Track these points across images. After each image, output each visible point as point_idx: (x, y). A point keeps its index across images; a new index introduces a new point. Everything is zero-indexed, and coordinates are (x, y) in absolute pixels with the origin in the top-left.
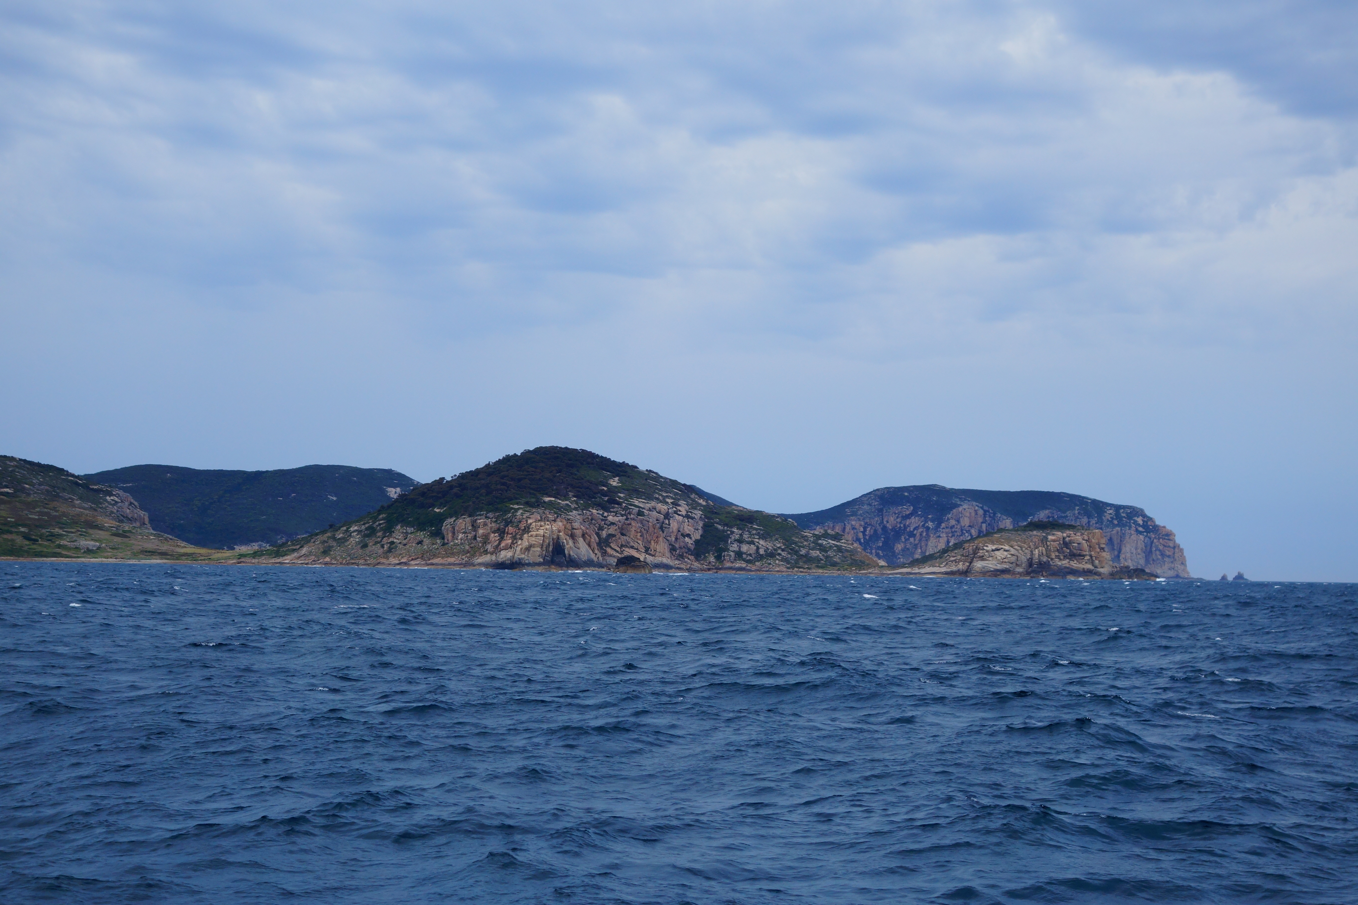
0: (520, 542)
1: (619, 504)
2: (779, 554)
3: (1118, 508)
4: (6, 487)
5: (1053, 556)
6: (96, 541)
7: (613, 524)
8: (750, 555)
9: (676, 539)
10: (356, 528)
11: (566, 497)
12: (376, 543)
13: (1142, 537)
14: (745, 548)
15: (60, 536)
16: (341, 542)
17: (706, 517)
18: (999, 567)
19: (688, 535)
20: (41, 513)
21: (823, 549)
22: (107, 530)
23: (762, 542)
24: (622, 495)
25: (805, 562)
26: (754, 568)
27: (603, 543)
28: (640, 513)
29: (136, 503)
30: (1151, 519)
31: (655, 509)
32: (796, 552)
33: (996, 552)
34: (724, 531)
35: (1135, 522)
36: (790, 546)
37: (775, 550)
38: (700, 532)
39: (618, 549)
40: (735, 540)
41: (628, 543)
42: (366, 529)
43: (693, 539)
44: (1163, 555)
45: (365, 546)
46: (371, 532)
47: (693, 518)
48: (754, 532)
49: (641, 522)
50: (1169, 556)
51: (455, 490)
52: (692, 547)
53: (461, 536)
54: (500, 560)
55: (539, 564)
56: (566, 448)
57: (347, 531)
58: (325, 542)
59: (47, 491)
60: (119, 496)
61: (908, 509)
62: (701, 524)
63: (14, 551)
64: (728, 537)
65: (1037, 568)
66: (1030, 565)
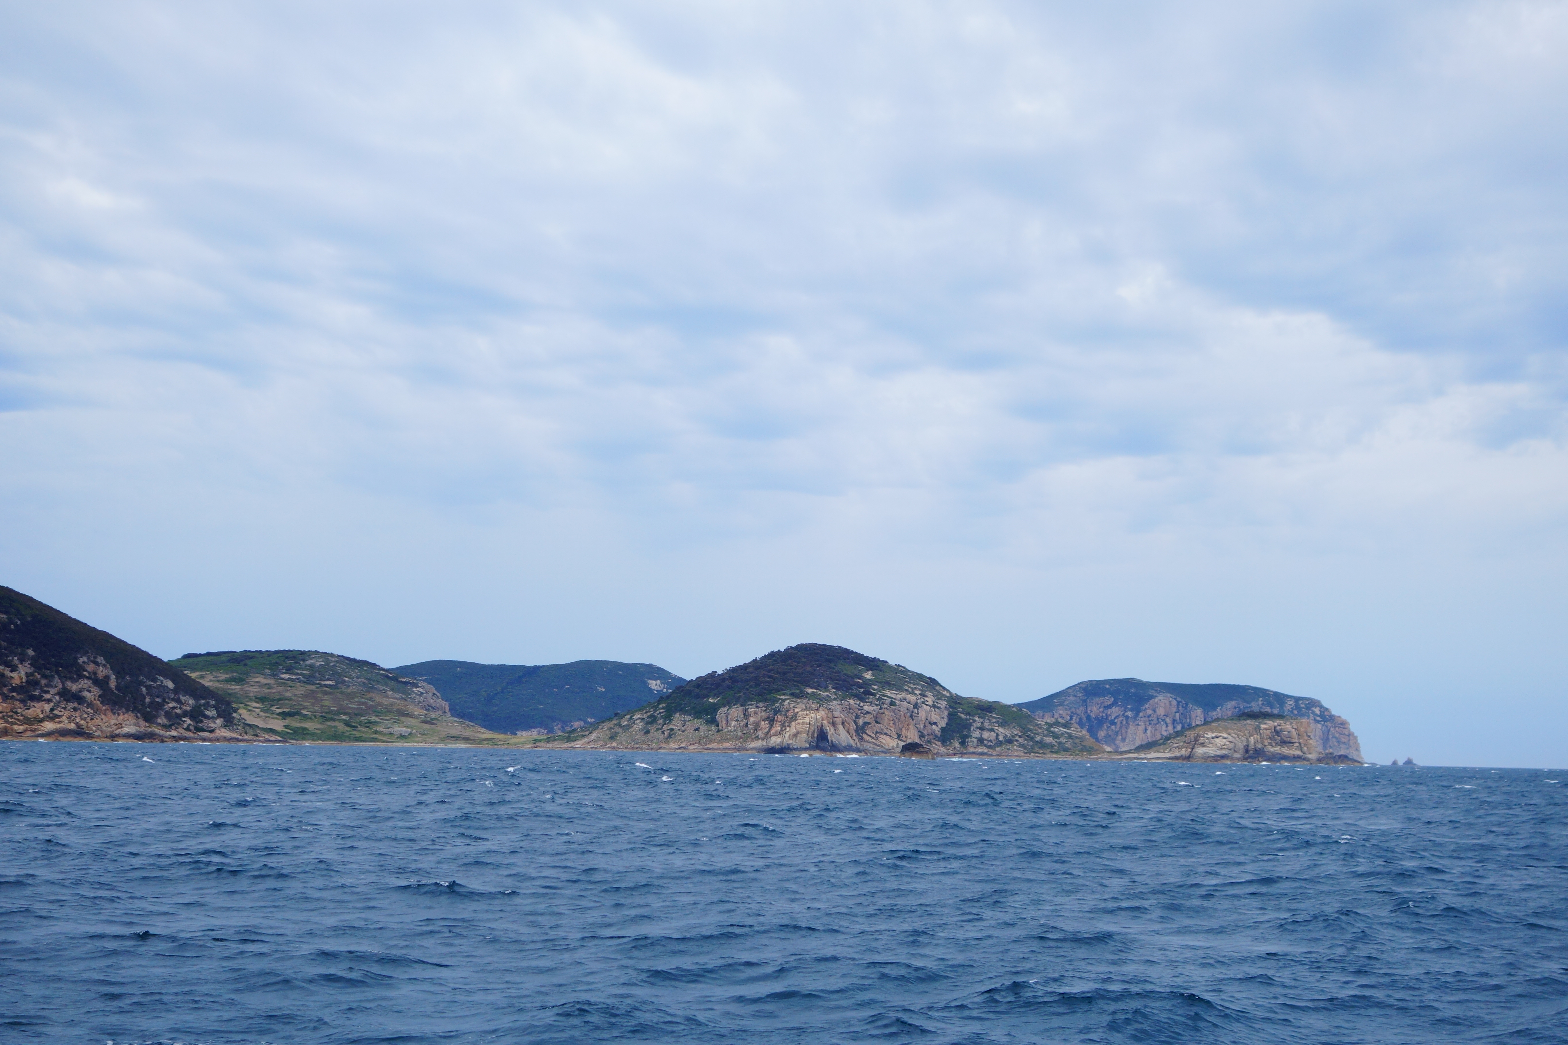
0: (788, 729)
1: (873, 695)
2: (1017, 741)
3: (1297, 699)
4: (329, 680)
5: (1266, 743)
6: (408, 727)
7: (868, 713)
8: (991, 741)
9: (925, 726)
10: (639, 716)
11: (826, 689)
12: (658, 729)
13: (1319, 726)
14: (986, 735)
15: (376, 723)
16: (627, 728)
17: (951, 707)
18: (1219, 753)
19: (935, 723)
20: (359, 703)
21: (1055, 736)
22: (417, 718)
23: (1001, 730)
24: (875, 687)
25: (1040, 748)
26: (994, 753)
27: (860, 730)
28: (892, 704)
29: (438, 694)
30: (1327, 709)
31: (905, 699)
32: (1032, 739)
33: (1216, 739)
34: (967, 720)
35: (1313, 712)
36: (1026, 733)
37: (1013, 736)
38: (946, 720)
39: (873, 735)
40: (977, 728)
41: (882, 730)
42: (648, 717)
43: (940, 727)
44: (1339, 742)
45: (648, 732)
46: (653, 720)
47: (939, 708)
48: (994, 720)
49: (894, 711)
50: (1344, 743)
51: (727, 682)
52: (939, 734)
53: (734, 723)
54: (771, 745)
55: (805, 749)
56: (824, 645)
57: (631, 718)
58: (611, 728)
59: (363, 683)
60: (423, 687)
61: (1109, 700)
62: (946, 713)
63: (337, 737)
64: (971, 725)
65: (1253, 754)
66: (1247, 751)
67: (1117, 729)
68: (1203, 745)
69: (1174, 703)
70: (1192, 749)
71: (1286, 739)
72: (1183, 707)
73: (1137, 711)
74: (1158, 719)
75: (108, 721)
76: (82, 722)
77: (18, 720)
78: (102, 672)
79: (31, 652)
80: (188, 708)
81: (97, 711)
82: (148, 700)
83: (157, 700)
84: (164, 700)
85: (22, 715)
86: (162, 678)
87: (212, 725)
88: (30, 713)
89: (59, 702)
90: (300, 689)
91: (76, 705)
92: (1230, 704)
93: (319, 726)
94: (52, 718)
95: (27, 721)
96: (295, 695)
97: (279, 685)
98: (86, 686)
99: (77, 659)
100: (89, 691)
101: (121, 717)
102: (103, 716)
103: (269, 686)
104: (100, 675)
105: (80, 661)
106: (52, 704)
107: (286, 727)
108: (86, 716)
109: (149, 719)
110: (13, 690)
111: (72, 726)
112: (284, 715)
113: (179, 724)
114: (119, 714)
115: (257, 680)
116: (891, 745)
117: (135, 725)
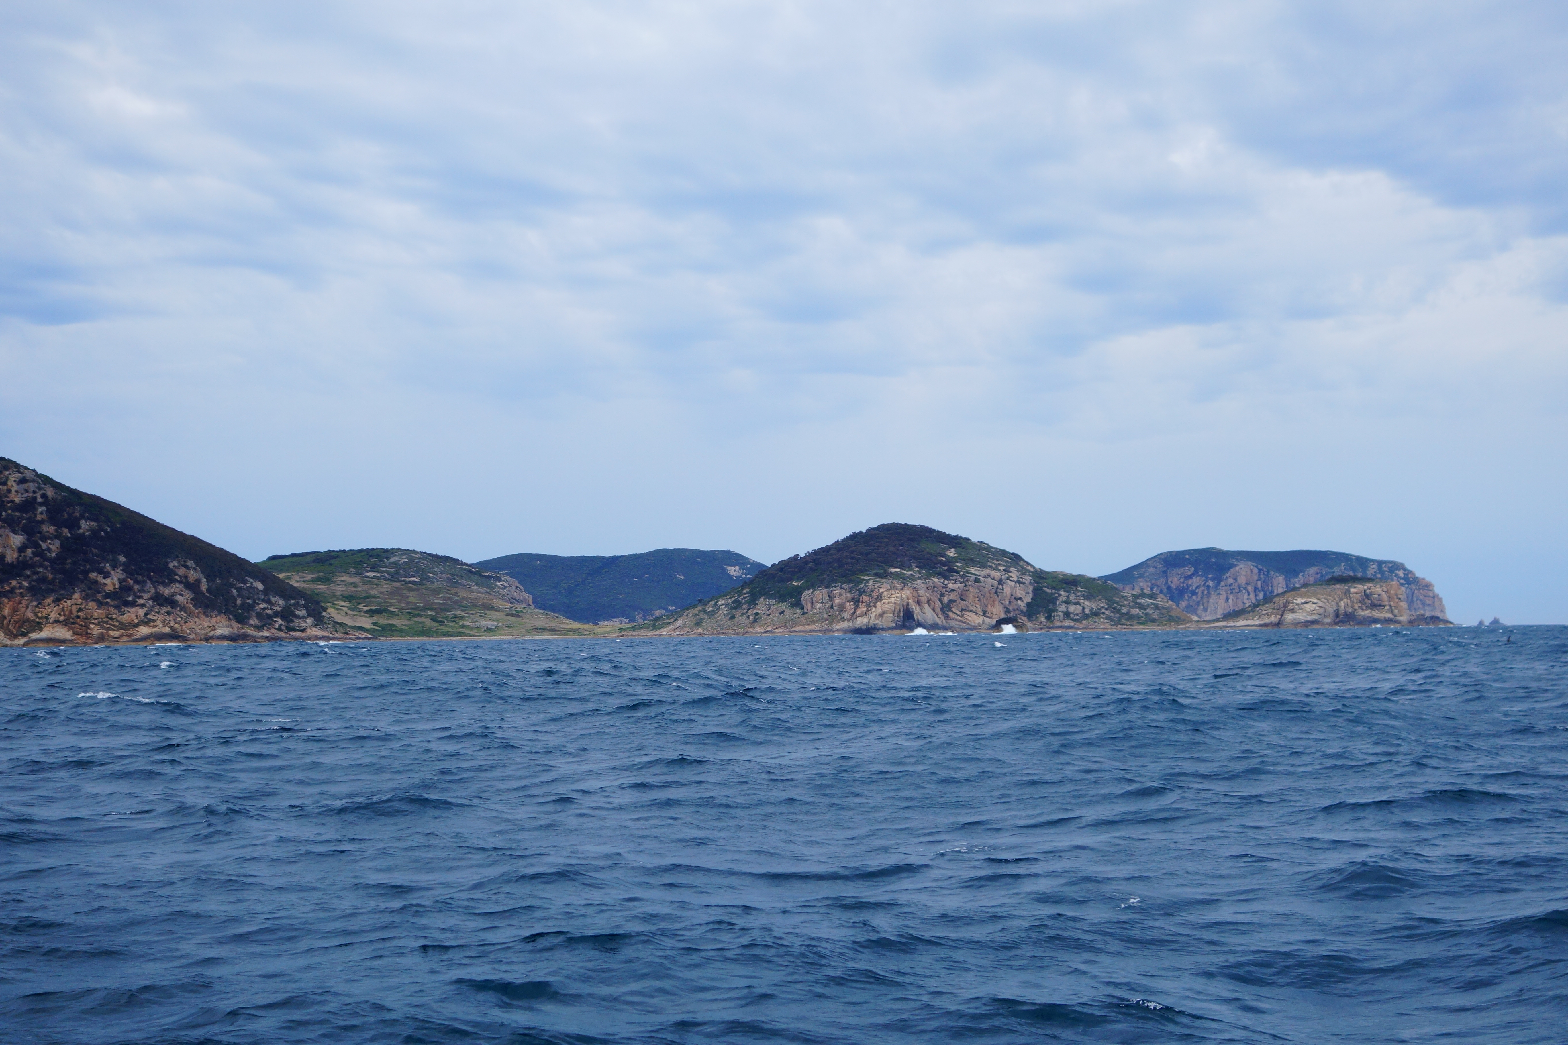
0: (874, 609)
1: (957, 572)
2: (1103, 613)
3: (1380, 563)
4: (413, 576)
6: (494, 621)
7: (953, 590)
8: (1077, 615)
9: (1010, 602)
10: (723, 602)
11: (909, 568)
12: (743, 614)
14: (1072, 608)
15: (462, 618)
16: (711, 614)
17: (1035, 582)
19: (1020, 599)
20: (444, 598)
21: (1142, 607)
22: (502, 611)
23: (1087, 603)
24: (959, 565)
25: (1127, 620)
26: (1081, 626)
27: (946, 608)
28: (977, 580)
29: (521, 587)
30: (1411, 572)
31: (990, 576)
32: (1118, 611)
33: (1306, 605)
34: (1052, 594)
35: (1397, 575)
36: (1112, 605)
37: (1099, 609)
38: (1031, 595)
39: (959, 613)
40: (1063, 602)
41: (968, 607)
42: (733, 602)
43: (1025, 602)
44: (1424, 604)
45: (733, 617)
46: (737, 605)
47: (1023, 583)
48: (1079, 594)
49: (978, 588)
50: (1429, 605)
51: (810, 565)
52: (1025, 609)
53: (819, 606)
54: (857, 626)
55: (892, 629)
56: (906, 524)
57: (715, 604)
58: (696, 615)
59: (448, 578)
60: (506, 581)
62: (1031, 588)
63: (425, 632)
64: (1056, 599)
66: (1337, 615)
67: (1199, 599)
68: (1292, 611)
69: (1256, 571)
70: (1282, 615)
71: (1376, 602)
72: (1264, 574)
73: (1218, 580)
74: (1239, 588)
75: (202, 624)
76: (177, 626)
77: (114, 626)
78: (193, 575)
79: (122, 558)
80: (279, 609)
81: (190, 614)
82: (239, 602)
83: (248, 601)
84: (255, 602)
85: (117, 621)
86: (251, 580)
87: (303, 624)
88: (125, 618)
89: (153, 607)
90: (386, 587)
91: (169, 609)
92: (1312, 570)
93: (406, 622)
94: (147, 622)
95: (122, 626)
96: (382, 593)
97: (365, 583)
98: (177, 590)
99: (167, 563)
100: (182, 595)
101: (214, 619)
102: (196, 619)
103: (355, 585)
104: (191, 579)
105: (171, 565)
106: (146, 609)
107: (374, 624)
108: (179, 619)
109: (241, 620)
110: (107, 596)
111: (167, 630)
112: (371, 613)
113: (270, 624)
114: (212, 617)
115: (343, 579)
116: (977, 622)
117: (228, 627)
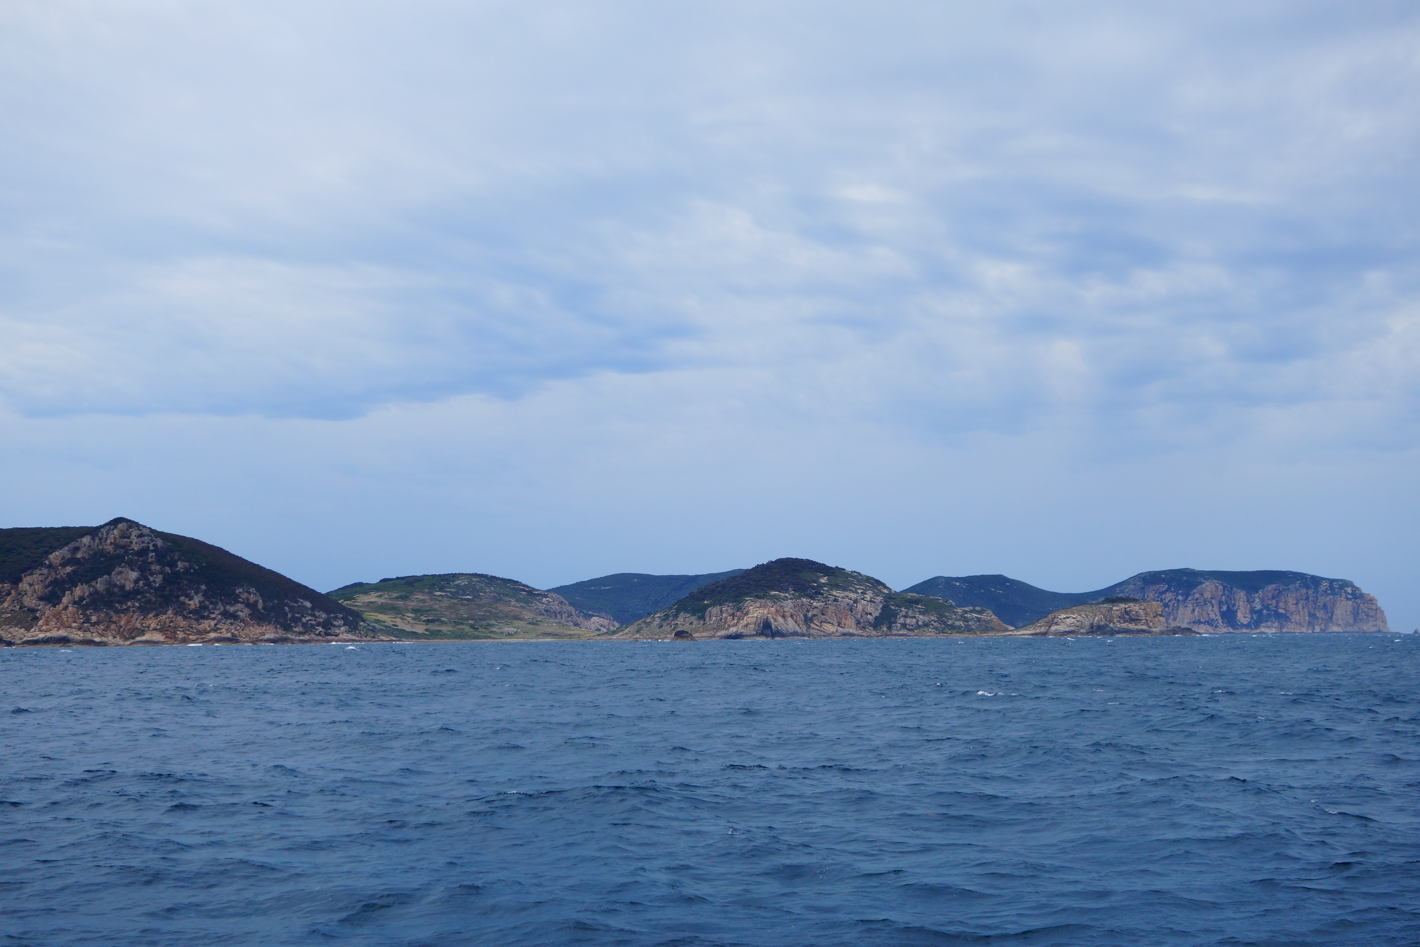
0: (741, 621)
1: (822, 594)
2: (932, 625)
3: (1332, 581)
4: (469, 595)
5: (1115, 621)
6: (515, 628)
7: (816, 607)
8: (912, 625)
9: (861, 616)
10: (659, 615)
11: (787, 591)
12: (668, 624)
13: (1350, 602)
14: (908, 621)
15: (493, 625)
16: (648, 624)
17: (885, 601)
18: (1067, 629)
19: (870, 614)
20: (486, 611)
21: (966, 620)
22: (526, 620)
23: (921, 617)
24: (826, 589)
25: (949, 629)
26: (913, 634)
27: (808, 620)
28: (836, 600)
29: (566, 602)
30: (1358, 589)
31: (848, 597)
32: (945, 623)
33: (1067, 620)
34: (895, 610)
35: (1345, 592)
36: (941, 620)
37: (930, 622)
38: (880, 611)
39: (819, 624)
40: (903, 616)
41: (827, 620)
42: (664, 616)
43: (874, 616)
44: (1367, 615)
45: (661, 626)
46: (667, 616)
47: (874, 602)
48: (917, 610)
49: (836, 606)
50: (1372, 616)
51: (719, 589)
52: (873, 622)
53: (714, 618)
54: (729, 634)
55: (753, 635)
56: (796, 559)
57: (653, 617)
58: (639, 624)
59: (494, 597)
60: (552, 597)
61: (1164, 587)
62: (881, 606)
63: (461, 636)
64: (898, 614)
65: (1095, 629)
66: (1092, 627)
67: (1170, 611)
68: (1056, 624)
69: (1221, 587)
70: (1050, 627)
71: (1133, 617)
72: (1228, 590)
73: (1187, 595)
74: (1205, 601)
75: (256, 631)
76: (236, 632)
77: (193, 632)
78: (252, 598)
79: (203, 587)
80: (321, 620)
81: (247, 624)
82: (290, 615)
83: (297, 615)
84: (303, 616)
85: (196, 629)
86: (302, 601)
87: (337, 631)
88: (201, 627)
89: (221, 619)
90: (446, 602)
91: (232, 621)
92: (1271, 587)
93: (451, 629)
94: (215, 630)
95: (199, 632)
96: (441, 607)
97: (432, 600)
98: (240, 608)
99: (235, 590)
100: (242, 612)
101: (264, 628)
102: (251, 628)
103: (424, 601)
104: (251, 601)
105: (237, 592)
106: (216, 621)
107: (426, 630)
108: (239, 628)
109: (287, 628)
110: (190, 612)
111: (229, 635)
112: (428, 622)
113: (311, 631)
114: (263, 626)
115: (417, 597)
116: (831, 631)
117: (275, 633)
